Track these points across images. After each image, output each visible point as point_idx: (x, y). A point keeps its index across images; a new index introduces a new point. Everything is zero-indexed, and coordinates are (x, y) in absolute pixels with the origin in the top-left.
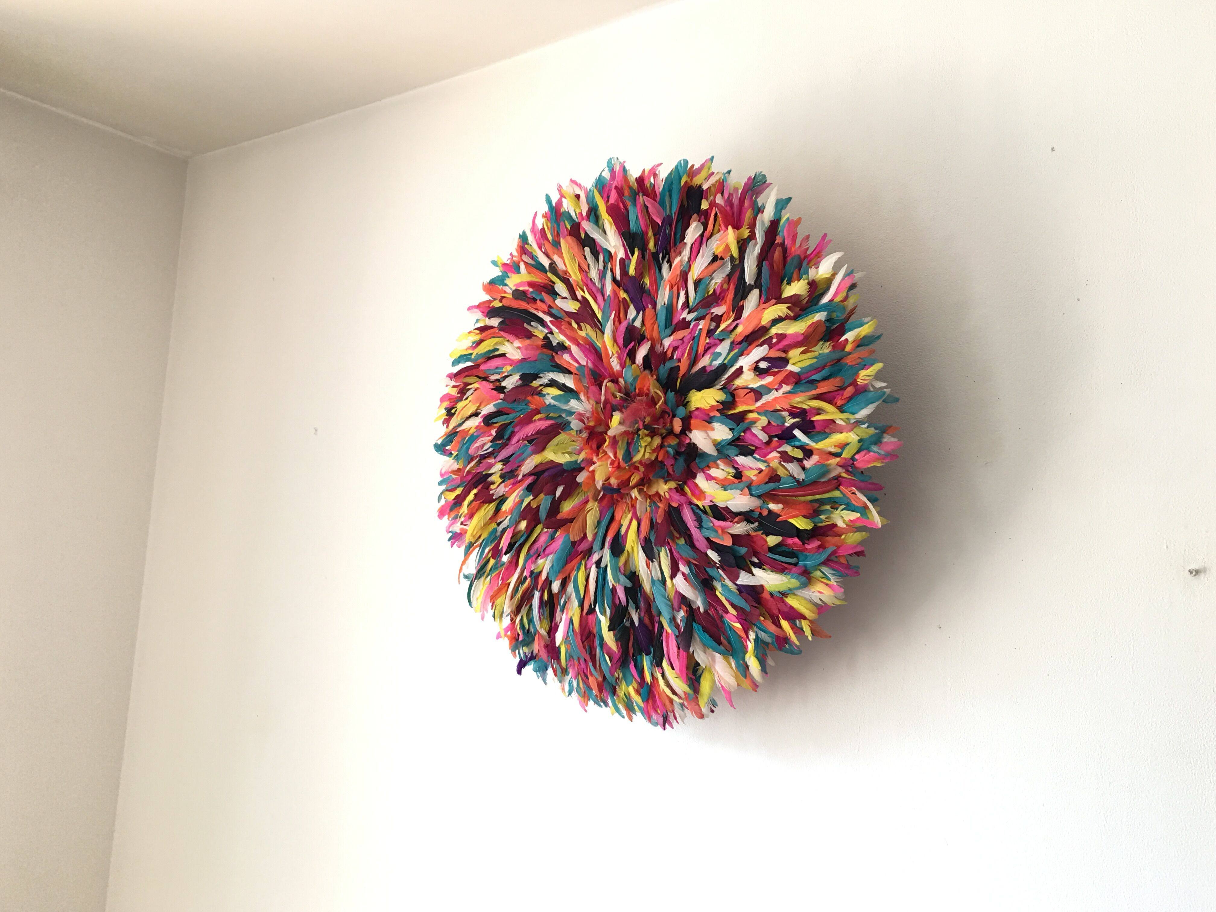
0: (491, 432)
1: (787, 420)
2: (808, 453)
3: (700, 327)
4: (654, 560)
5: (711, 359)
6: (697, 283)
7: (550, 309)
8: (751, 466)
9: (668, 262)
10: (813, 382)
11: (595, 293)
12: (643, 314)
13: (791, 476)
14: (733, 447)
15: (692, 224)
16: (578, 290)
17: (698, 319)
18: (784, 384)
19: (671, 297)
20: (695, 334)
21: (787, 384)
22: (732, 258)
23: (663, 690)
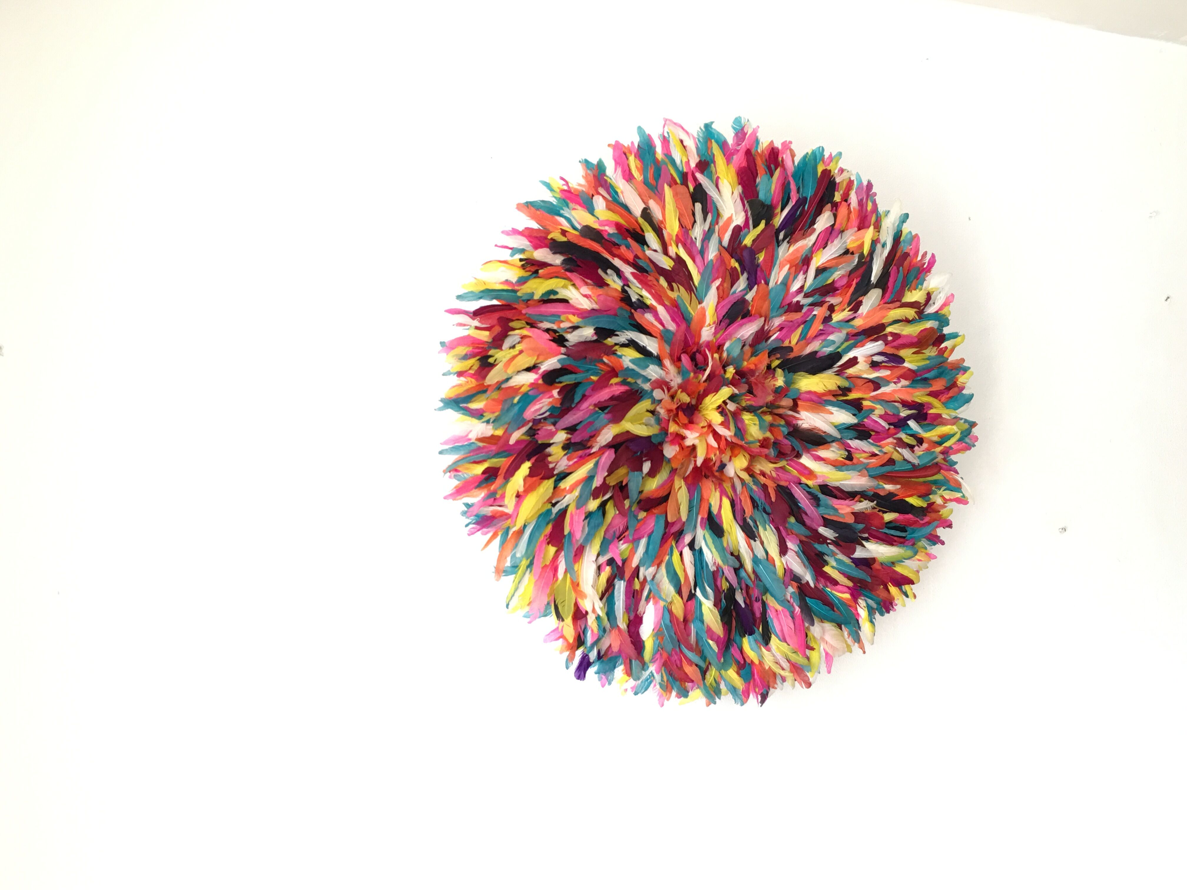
0: (552, 392)
1: (901, 411)
2: (920, 441)
3: (814, 313)
4: (756, 539)
5: (821, 345)
6: (820, 271)
7: (637, 260)
8: (865, 449)
9: (788, 242)
10: (926, 379)
11: (695, 254)
12: (757, 289)
13: (905, 460)
14: (852, 431)
15: (824, 212)
16: (671, 245)
17: (813, 304)
18: (903, 379)
19: (786, 278)
20: (808, 317)
21: (906, 380)
22: (861, 256)
23: (770, 667)
